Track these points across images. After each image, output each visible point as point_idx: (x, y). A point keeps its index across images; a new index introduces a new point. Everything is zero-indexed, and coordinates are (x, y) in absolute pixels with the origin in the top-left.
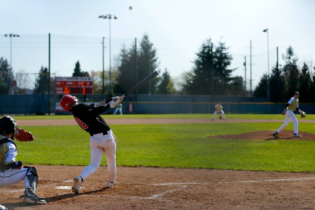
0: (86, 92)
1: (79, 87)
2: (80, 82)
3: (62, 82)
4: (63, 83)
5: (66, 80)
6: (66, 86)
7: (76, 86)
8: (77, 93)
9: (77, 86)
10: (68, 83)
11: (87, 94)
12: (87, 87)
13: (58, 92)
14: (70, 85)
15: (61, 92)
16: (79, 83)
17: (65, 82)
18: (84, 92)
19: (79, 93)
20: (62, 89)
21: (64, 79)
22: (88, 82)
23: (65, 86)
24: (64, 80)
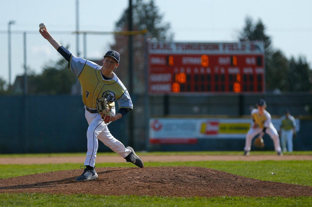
0: (244, 88)
1: (223, 71)
2: (224, 56)
3: (167, 57)
4: (171, 62)
5: (180, 52)
6: (182, 70)
7: (212, 70)
8: (216, 89)
9: (216, 69)
10: (185, 61)
11: (247, 94)
12: (247, 71)
13: (155, 88)
14: (193, 66)
15: (166, 88)
16: (222, 61)
17: (178, 58)
18: (237, 87)
19: (223, 90)
20: (167, 77)
21: (174, 47)
22: (250, 56)
23: (176, 70)
24: (175, 51)
